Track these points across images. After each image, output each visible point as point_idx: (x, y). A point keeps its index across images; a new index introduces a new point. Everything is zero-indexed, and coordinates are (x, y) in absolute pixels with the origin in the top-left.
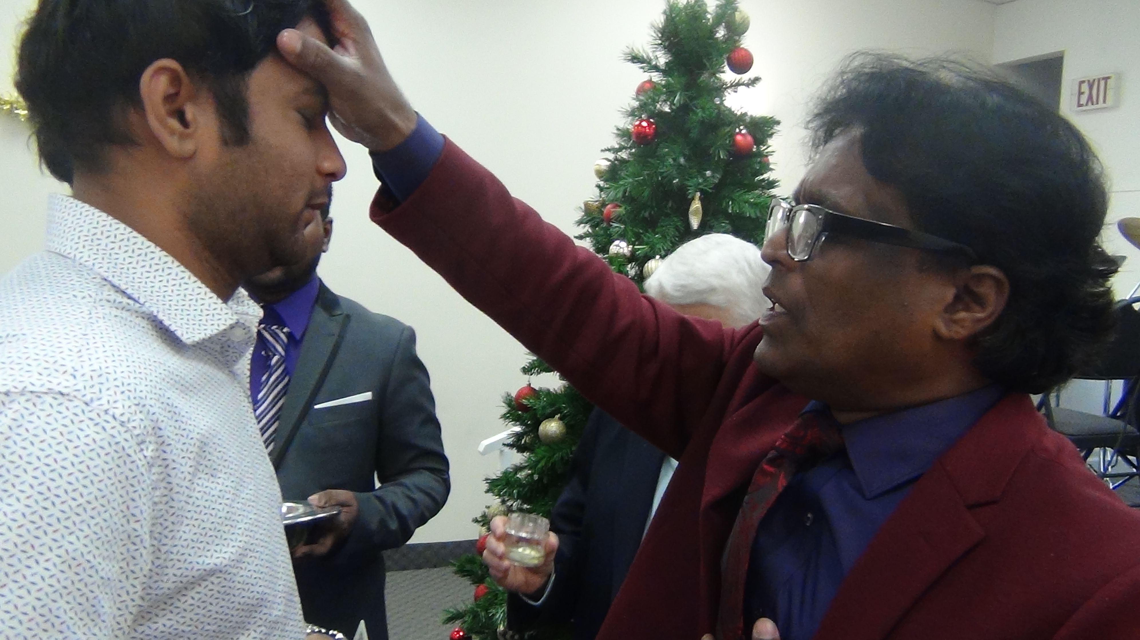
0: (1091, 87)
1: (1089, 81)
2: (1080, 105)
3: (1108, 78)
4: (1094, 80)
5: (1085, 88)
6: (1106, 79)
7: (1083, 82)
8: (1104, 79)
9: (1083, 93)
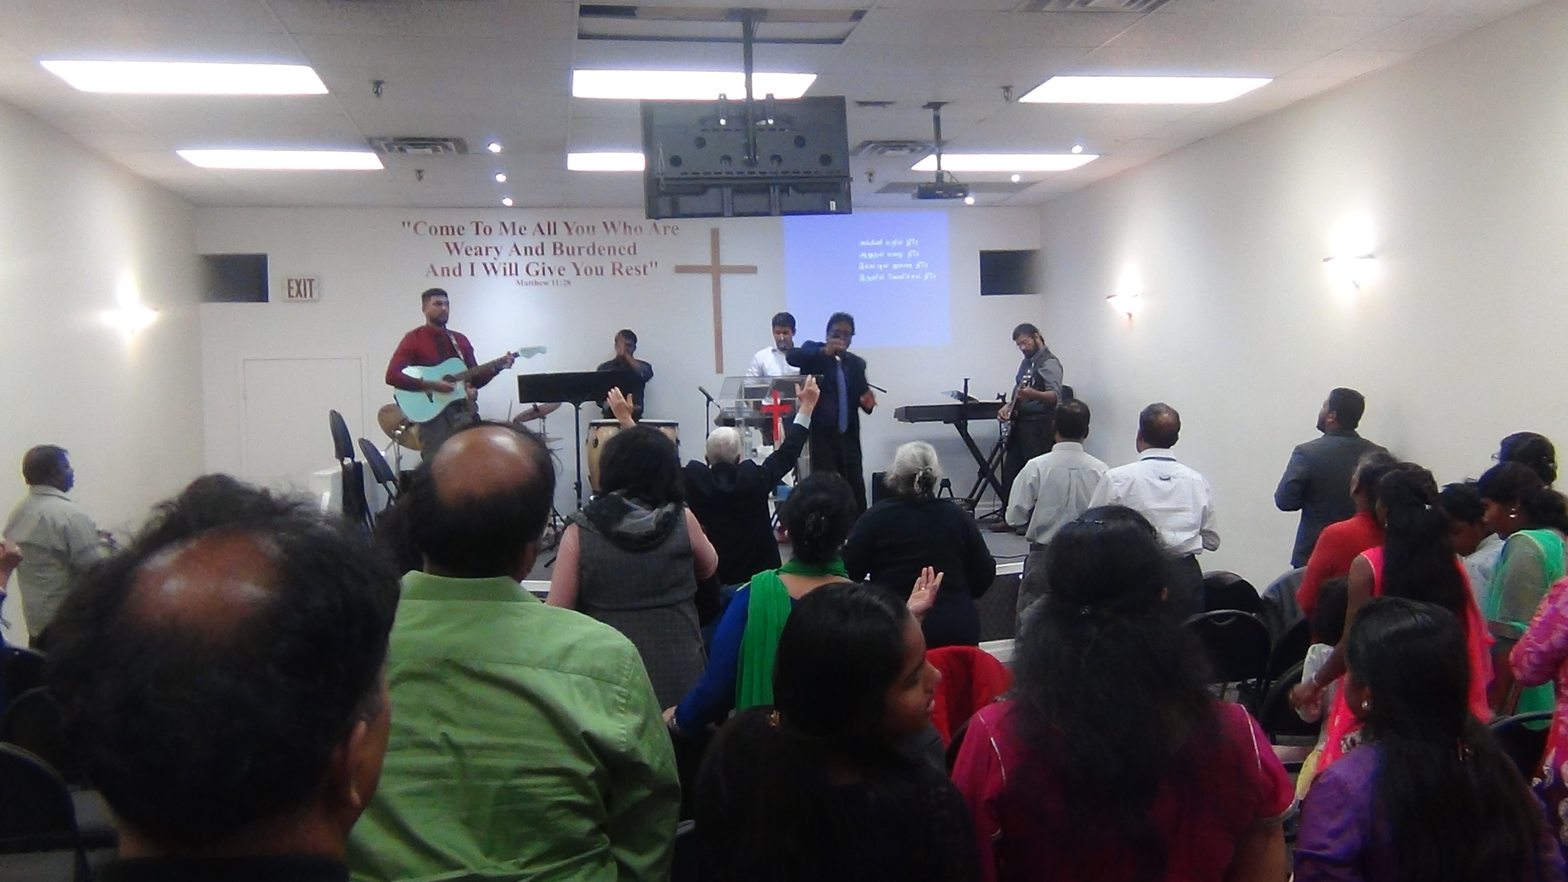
0: (299, 285)
1: (296, 281)
2: (290, 296)
3: (313, 280)
4: (300, 280)
5: (294, 284)
6: (311, 281)
7: (292, 280)
8: (308, 280)
9: (292, 288)
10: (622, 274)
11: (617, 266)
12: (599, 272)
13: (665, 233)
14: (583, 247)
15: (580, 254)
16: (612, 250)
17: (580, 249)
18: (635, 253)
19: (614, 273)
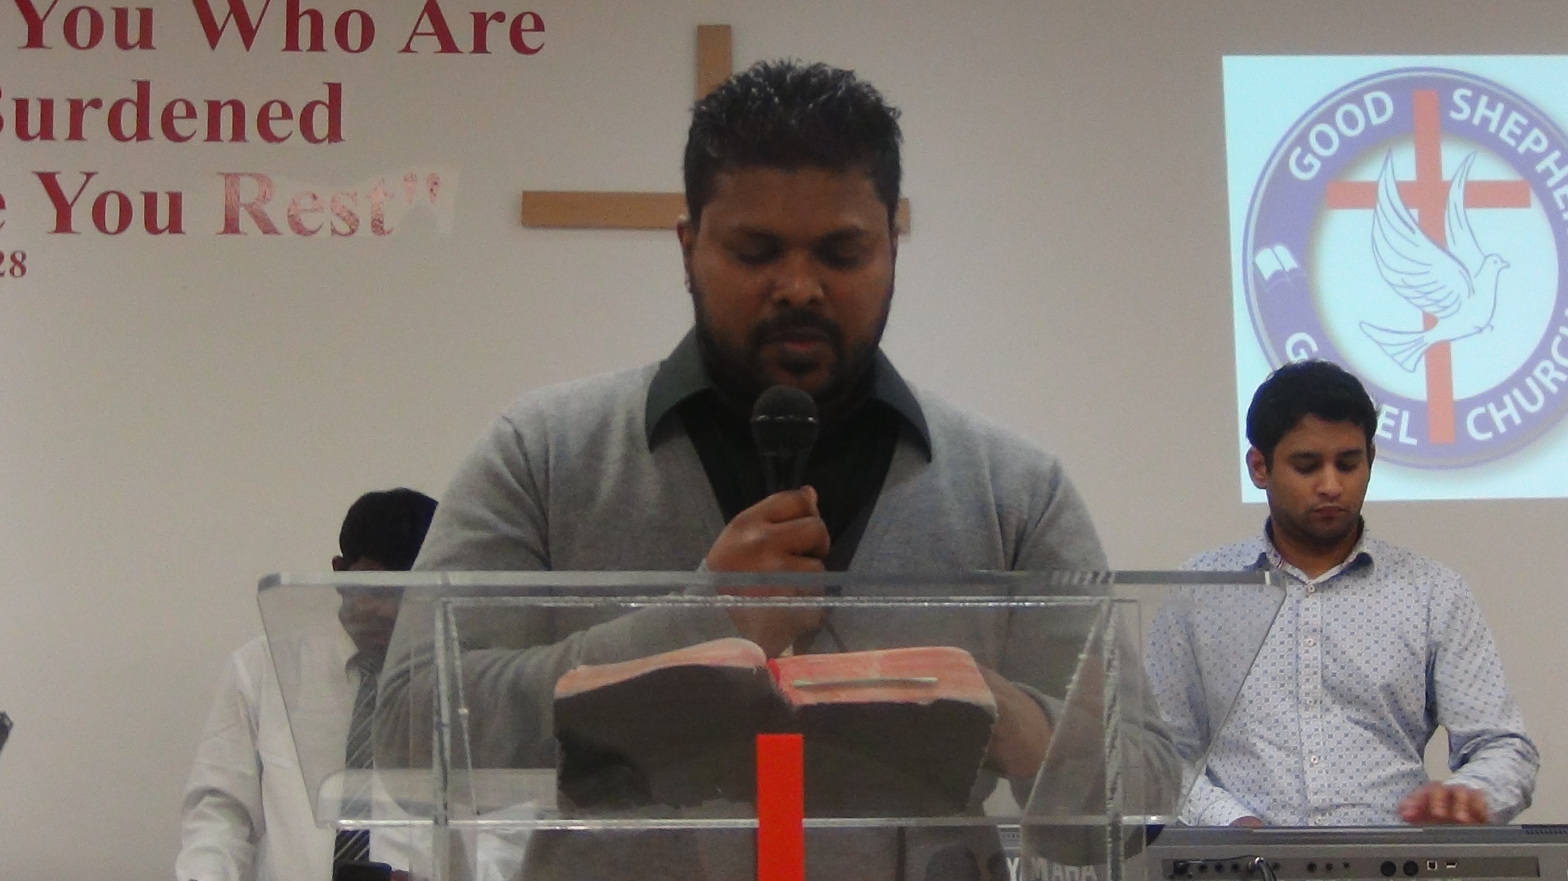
10: (268, 229)
11: (248, 191)
12: (163, 218)
13: (480, 46)
14: (96, 103)
15: (76, 133)
16: (226, 116)
17: (77, 109)
18: (335, 134)
19: (231, 226)
